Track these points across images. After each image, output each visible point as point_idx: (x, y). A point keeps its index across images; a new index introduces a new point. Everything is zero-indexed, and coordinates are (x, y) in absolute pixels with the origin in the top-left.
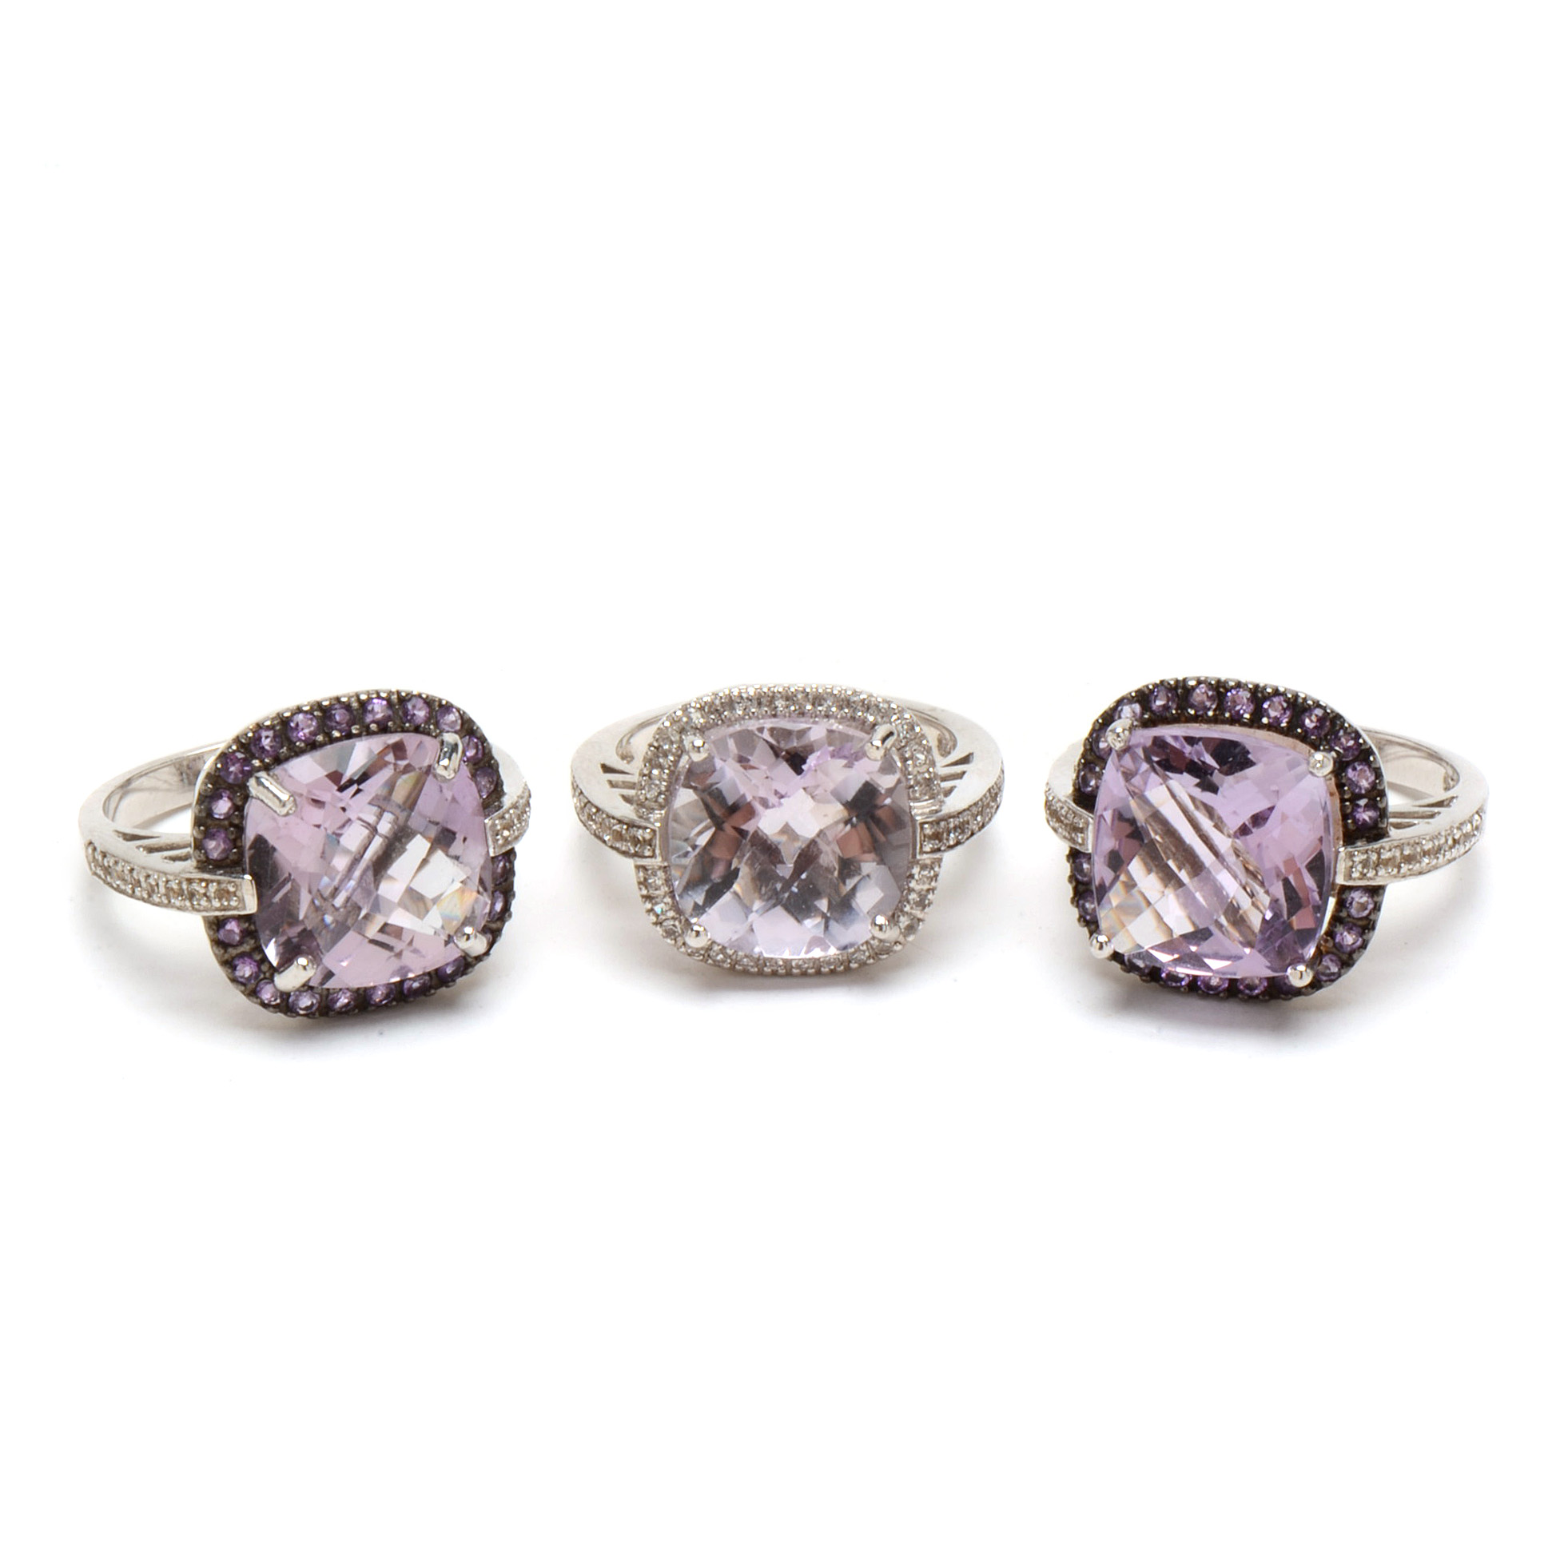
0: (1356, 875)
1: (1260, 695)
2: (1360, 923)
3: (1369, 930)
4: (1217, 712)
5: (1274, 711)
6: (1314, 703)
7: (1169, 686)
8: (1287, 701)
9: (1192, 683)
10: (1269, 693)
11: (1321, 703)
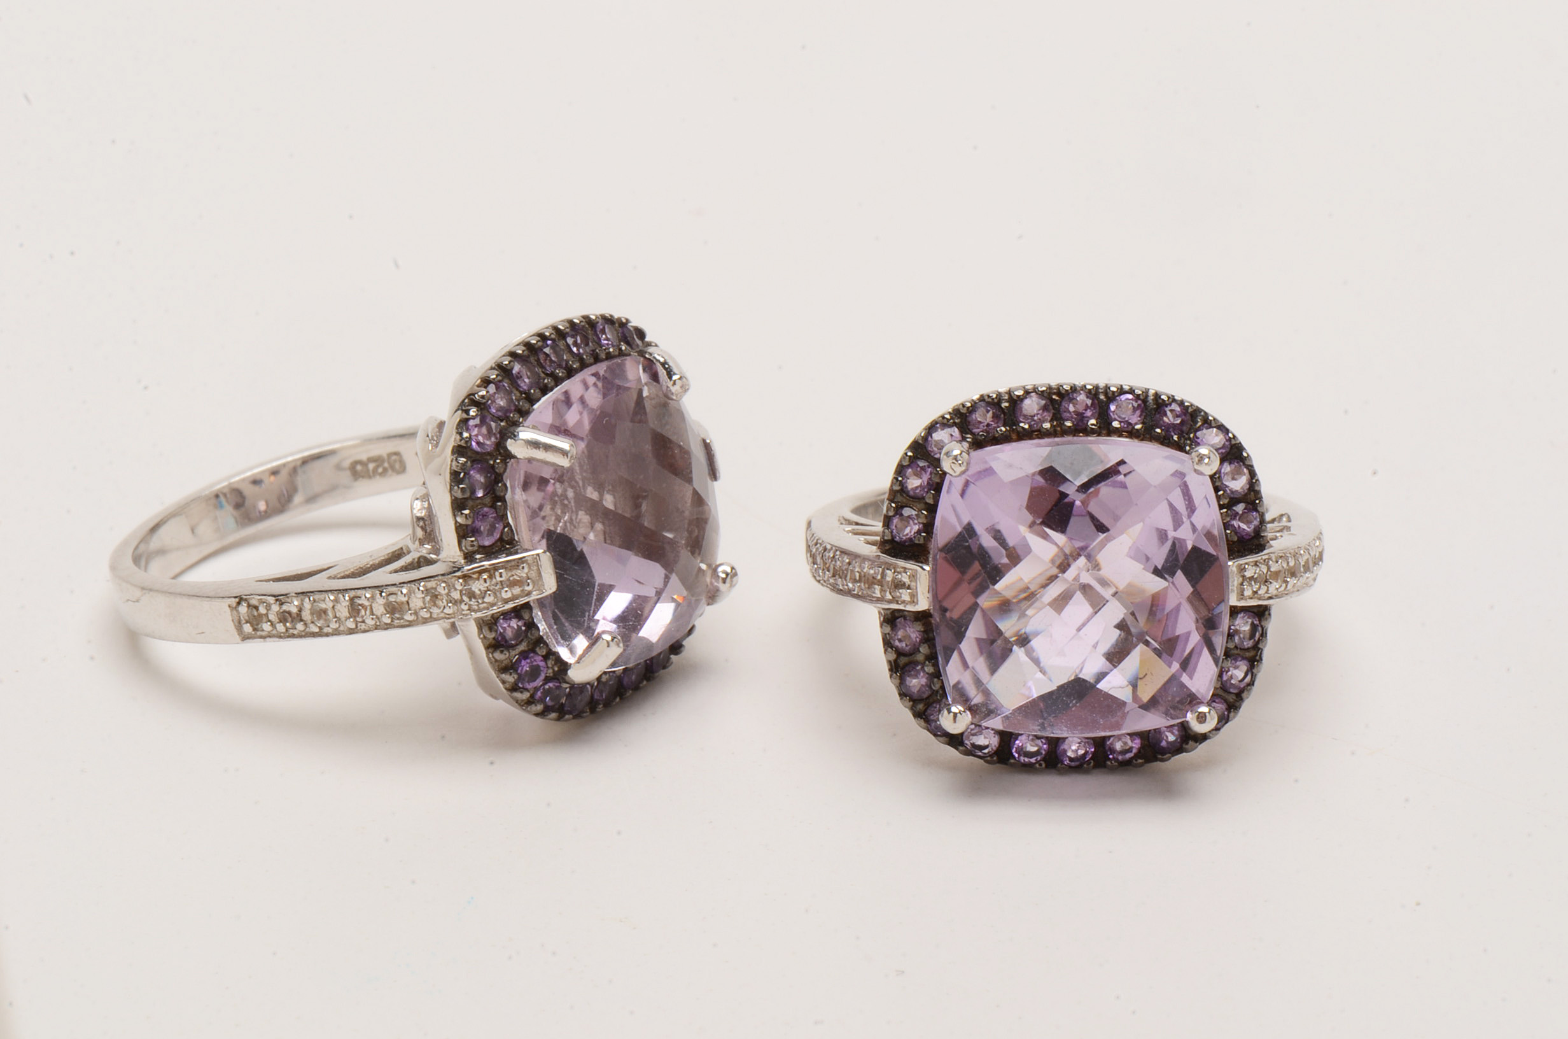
0: (1248, 592)
1: (1102, 397)
2: (1248, 654)
3: (1258, 661)
4: (1055, 423)
5: (1123, 412)
6: (1169, 398)
7: (990, 400)
8: (1137, 397)
9: (1020, 393)
10: (1113, 392)
11: (1176, 398)
